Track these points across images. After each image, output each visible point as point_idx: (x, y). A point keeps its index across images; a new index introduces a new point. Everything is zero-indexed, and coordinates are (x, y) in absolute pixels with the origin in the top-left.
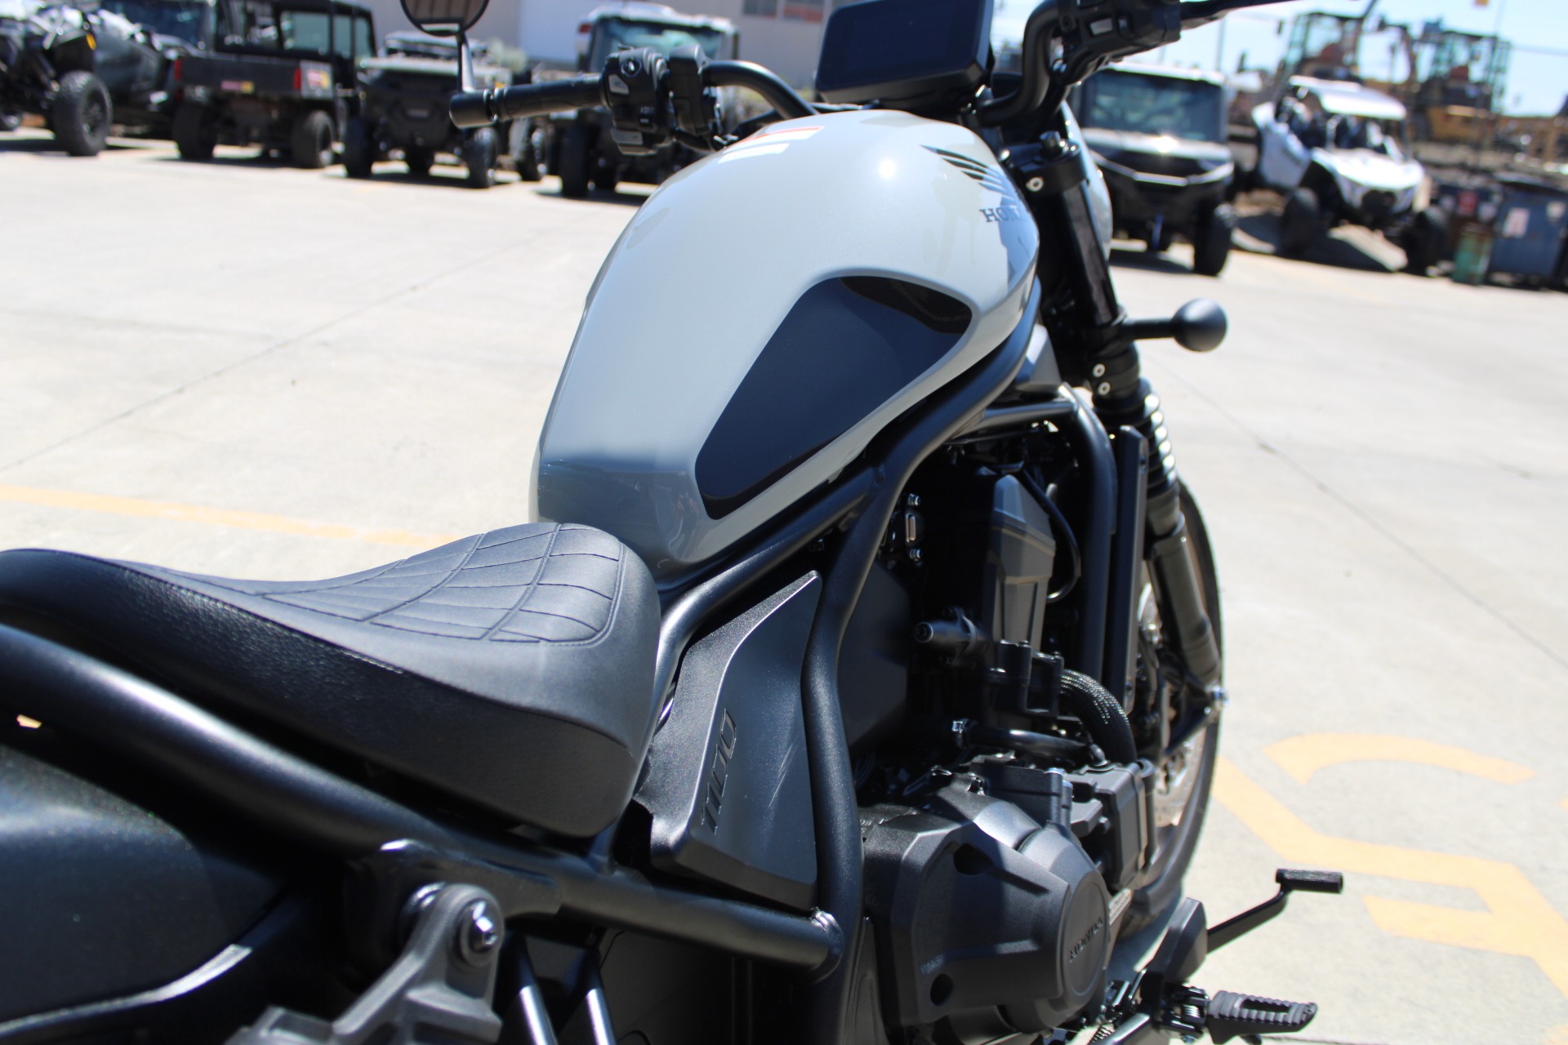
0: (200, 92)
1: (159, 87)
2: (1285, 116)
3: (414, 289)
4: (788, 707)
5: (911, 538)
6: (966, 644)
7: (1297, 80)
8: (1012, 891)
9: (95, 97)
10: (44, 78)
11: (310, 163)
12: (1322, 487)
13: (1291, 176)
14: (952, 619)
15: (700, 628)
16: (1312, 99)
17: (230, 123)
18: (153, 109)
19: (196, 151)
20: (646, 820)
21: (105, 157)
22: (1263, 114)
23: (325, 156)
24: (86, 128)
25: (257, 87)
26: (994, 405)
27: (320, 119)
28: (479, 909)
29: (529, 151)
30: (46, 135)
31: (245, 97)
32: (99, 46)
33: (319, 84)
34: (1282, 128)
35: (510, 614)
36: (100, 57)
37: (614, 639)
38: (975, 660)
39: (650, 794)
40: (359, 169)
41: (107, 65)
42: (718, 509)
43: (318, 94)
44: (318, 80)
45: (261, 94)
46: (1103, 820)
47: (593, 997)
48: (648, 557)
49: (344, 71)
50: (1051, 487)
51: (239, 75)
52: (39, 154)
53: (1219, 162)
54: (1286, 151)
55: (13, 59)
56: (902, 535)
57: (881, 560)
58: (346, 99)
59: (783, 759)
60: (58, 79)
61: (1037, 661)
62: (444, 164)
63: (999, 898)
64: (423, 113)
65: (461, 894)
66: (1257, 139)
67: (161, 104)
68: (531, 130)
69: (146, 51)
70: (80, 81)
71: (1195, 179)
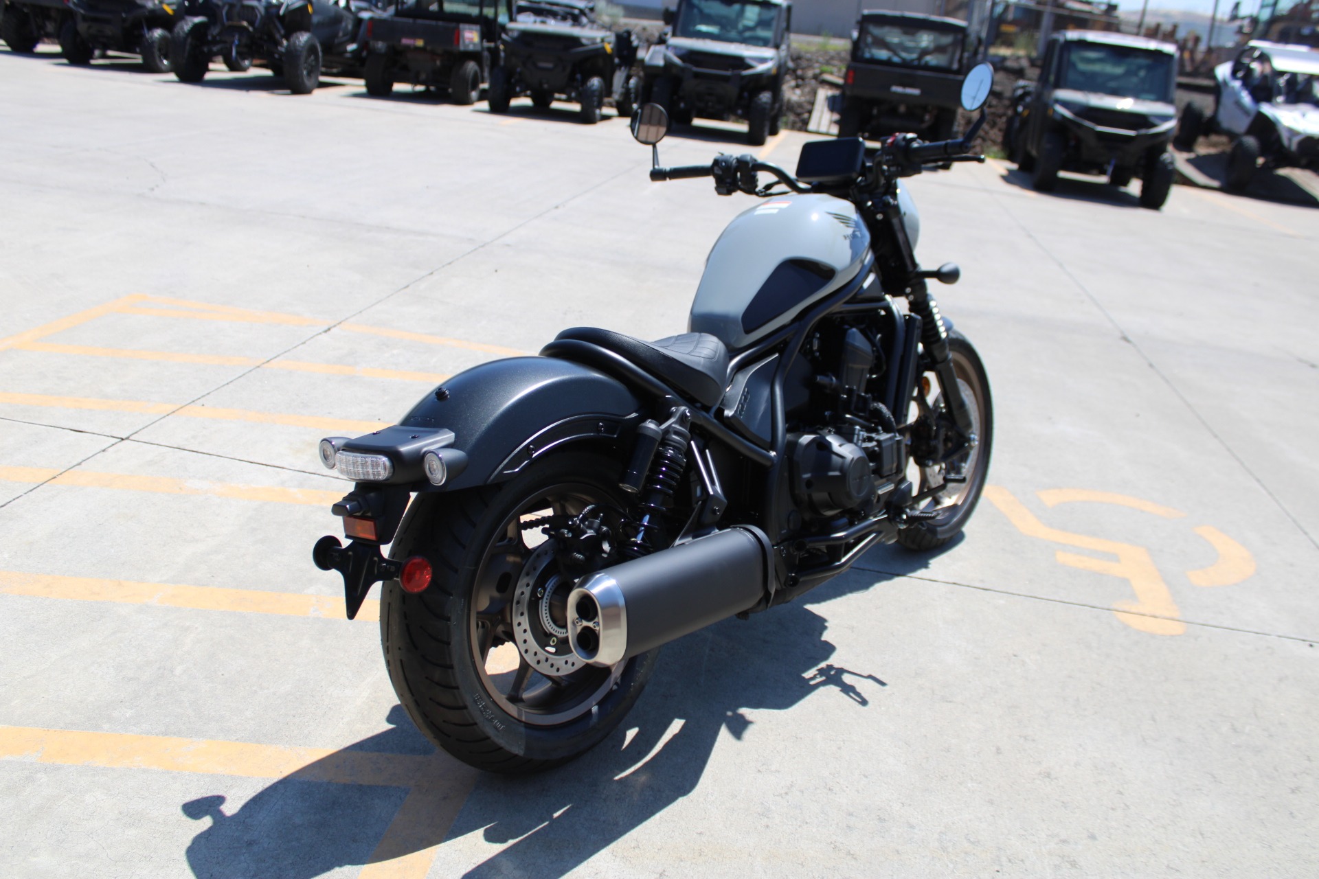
0: (380, 45)
1: (353, 41)
2: (1240, 74)
3: (557, 207)
4: (766, 393)
5: (815, 348)
6: (831, 384)
7: (1253, 43)
8: (834, 457)
9: (312, 49)
10: (278, 36)
11: (462, 100)
12: (1151, 365)
13: (1240, 124)
14: (827, 376)
15: (741, 367)
16: (1264, 58)
17: (405, 68)
18: (348, 55)
19: (378, 90)
20: (723, 411)
21: (318, 93)
22: (1223, 71)
23: (474, 94)
24: (305, 72)
25: (426, 43)
26: (847, 303)
27: (471, 66)
28: (687, 411)
29: (627, 92)
30: (268, 73)
31: (417, 49)
32: (314, 12)
33: (471, 39)
34: (1237, 84)
35: (691, 351)
36: (315, 19)
37: (717, 361)
38: (836, 392)
39: (724, 405)
40: (500, 107)
41: (321, 25)
42: (748, 331)
43: (471, 48)
44: (471, 37)
45: (429, 48)
46: (876, 449)
47: (707, 451)
48: (727, 345)
49: (490, 29)
50: (879, 336)
51: (414, 34)
52: (273, 93)
53: (1166, 118)
54: (1238, 104)
55: (257, 23)
56: (812, 346)
57: (800, 351)
58: (489, 49)
59: (763, 406)
60: (287, 37)
61: (859, 396)
62: (559, 100)
63: (830, 459)
64: (550, 65)
65: (683, 408)
66: (1217, 90)
67: (353, 52)
68: (628, 78)
69: (346, 13)
70: (303, 38)
71: (1143, 131)
